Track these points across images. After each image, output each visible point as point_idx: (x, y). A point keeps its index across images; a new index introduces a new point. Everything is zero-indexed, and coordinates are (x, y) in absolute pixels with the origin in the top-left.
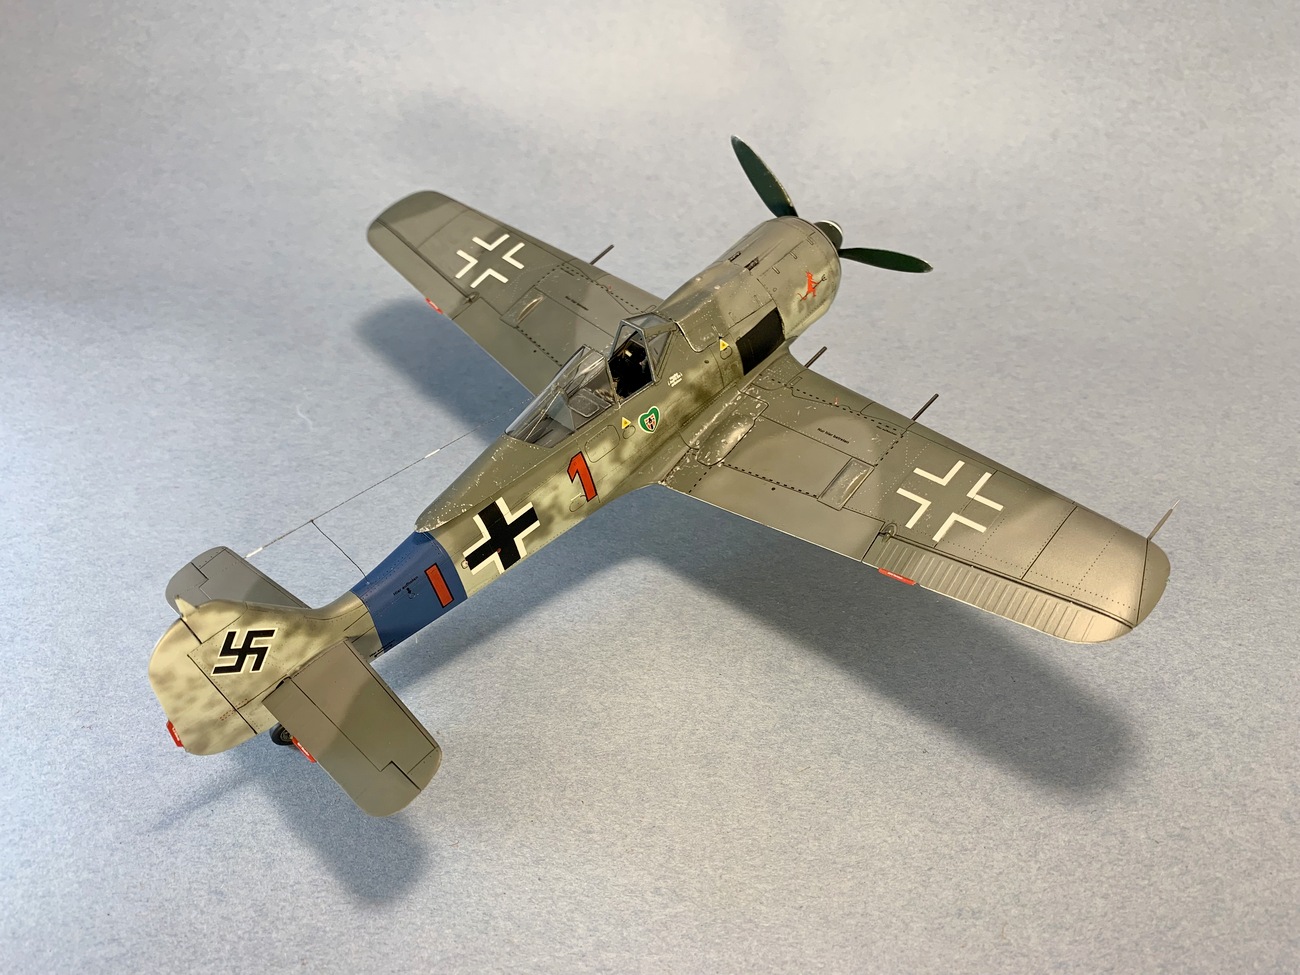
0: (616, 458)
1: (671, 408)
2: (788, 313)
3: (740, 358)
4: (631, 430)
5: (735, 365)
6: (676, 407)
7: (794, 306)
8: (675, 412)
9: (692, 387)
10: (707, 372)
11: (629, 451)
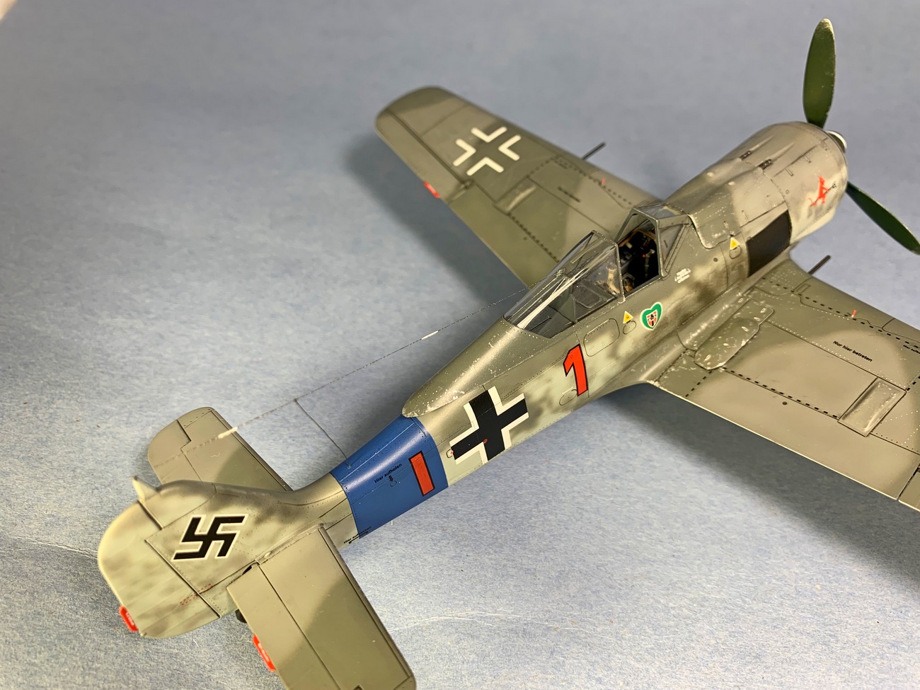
0: (613, 354)
1: (674, 305)
2: (798, 217)
3: (747, 259)
4: (632, 325)
5: (741, 266)
6: (680, 305)
7: (804, 209)
8: (678, 310)
9: (698, 285)
10: (715, 270)
11: (627, 347)
